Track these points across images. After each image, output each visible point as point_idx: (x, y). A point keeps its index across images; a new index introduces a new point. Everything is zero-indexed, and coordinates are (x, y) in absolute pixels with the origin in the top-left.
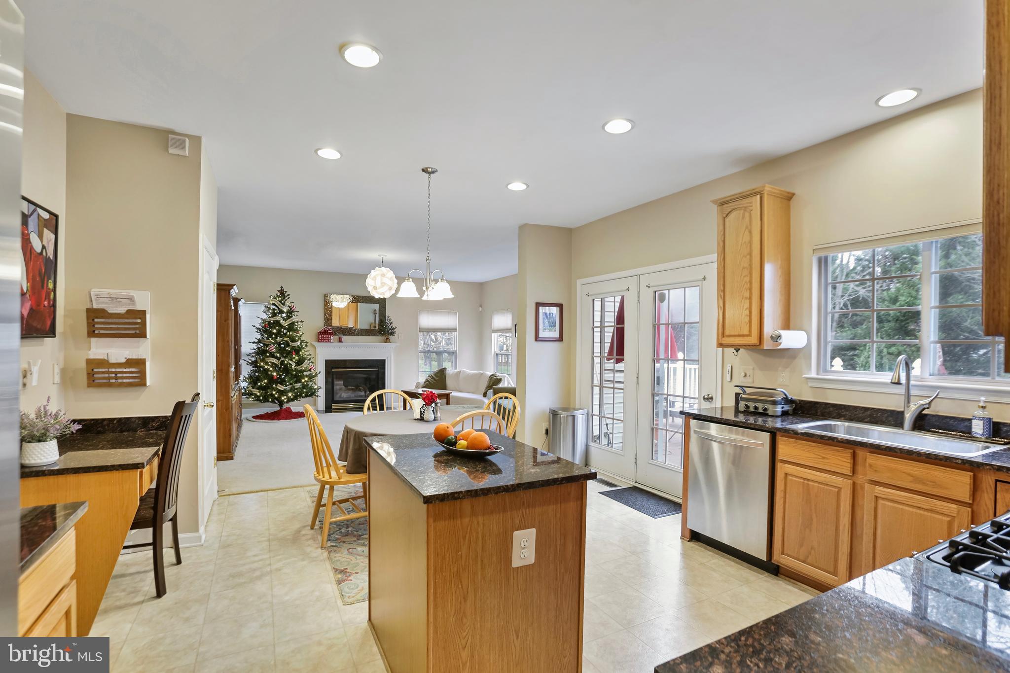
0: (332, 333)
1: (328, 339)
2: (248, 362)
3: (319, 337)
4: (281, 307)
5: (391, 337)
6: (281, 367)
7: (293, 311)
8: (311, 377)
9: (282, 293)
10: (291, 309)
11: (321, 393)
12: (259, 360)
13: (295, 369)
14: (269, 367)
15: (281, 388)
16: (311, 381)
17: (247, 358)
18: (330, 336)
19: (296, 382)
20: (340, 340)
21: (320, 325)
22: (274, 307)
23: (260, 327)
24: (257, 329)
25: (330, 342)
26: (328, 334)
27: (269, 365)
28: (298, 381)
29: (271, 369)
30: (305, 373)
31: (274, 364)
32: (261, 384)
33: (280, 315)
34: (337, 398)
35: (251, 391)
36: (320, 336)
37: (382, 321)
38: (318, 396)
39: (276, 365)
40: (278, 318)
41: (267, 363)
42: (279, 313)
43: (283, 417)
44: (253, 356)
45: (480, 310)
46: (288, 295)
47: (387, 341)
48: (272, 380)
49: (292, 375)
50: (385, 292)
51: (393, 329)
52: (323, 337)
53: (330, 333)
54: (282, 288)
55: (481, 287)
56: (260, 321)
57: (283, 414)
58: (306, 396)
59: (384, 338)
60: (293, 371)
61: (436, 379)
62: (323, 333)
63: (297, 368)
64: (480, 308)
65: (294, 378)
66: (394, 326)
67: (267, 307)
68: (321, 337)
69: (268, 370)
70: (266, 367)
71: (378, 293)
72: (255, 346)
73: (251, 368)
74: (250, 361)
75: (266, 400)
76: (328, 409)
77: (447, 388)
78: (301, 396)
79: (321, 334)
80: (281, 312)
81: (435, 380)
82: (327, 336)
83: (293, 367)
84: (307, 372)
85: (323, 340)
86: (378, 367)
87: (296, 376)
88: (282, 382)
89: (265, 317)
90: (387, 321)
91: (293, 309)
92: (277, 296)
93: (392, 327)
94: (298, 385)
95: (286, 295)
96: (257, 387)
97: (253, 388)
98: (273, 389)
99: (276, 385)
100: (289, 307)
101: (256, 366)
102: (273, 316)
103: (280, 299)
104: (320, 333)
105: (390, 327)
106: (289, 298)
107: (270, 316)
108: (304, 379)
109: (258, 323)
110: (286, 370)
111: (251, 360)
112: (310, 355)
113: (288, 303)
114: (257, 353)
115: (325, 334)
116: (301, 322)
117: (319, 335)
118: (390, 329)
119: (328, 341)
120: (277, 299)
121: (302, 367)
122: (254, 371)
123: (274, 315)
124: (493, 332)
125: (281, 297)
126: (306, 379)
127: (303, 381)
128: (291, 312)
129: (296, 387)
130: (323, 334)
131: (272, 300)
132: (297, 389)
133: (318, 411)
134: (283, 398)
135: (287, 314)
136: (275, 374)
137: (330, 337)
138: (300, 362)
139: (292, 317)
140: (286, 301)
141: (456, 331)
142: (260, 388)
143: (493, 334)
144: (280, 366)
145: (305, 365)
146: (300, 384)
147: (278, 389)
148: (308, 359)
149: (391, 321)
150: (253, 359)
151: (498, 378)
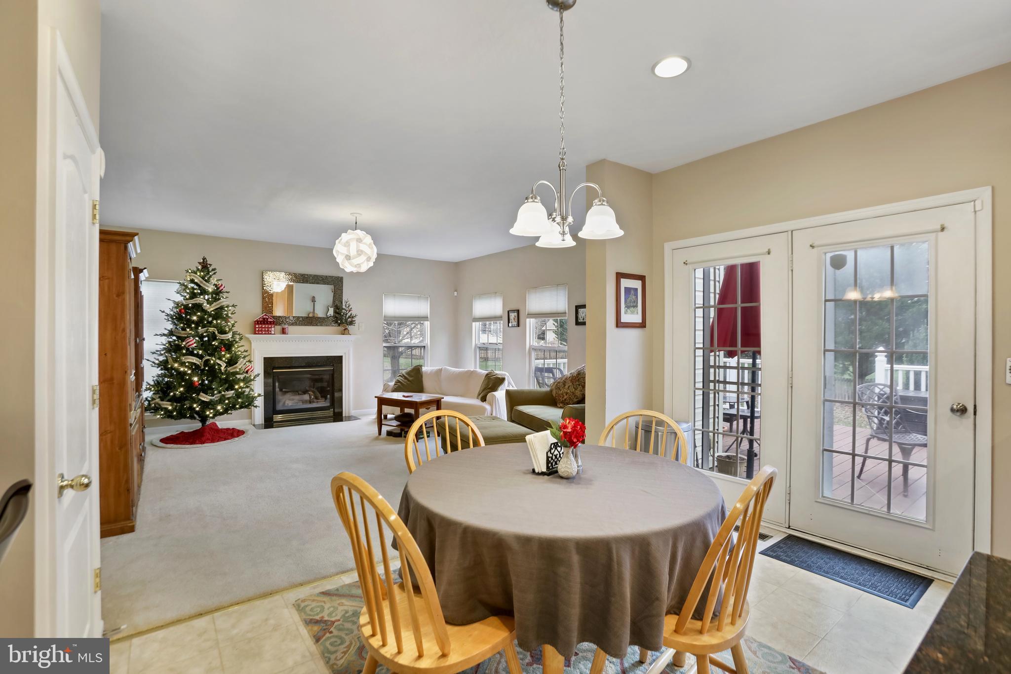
0: (274, 322)
1: (268, 331)
2: (154, 362)
3: (255, 328)
4: (204, 284)
5: (350, 328)
6: (204, 370)
7: (220, 292)
8: (247, 381)
9: (205, 266)
10: (218, 288)
11: (260, 402)
12: (170, 360)
13: (226, 370)
14: (186, 369)
15: (205, 398)
16: (247, 387)
17: (152, 358)
18: (270, 326)
19: (227, 390)
20: (284, 332)
21: (257, 312)
22: (192, 285)
23: (172, 313)
24: (168, 315)
25: (271, 334)
26: (267, 324)
27: (186, 367)
28: (231, 387)
29: (189, 372)
30: (238, 376)
31: (195, 364)
32: (175, 394)
33: (202, 297)
34: (279, 407)
35: (159, 405)
36: (257, 326)
37: (338, 309)
38: (256, 407)
39: (197, 366)
40: (200, 300)
41: (183, 364)
42: (201, 294)
43: (208, 439)
44: (161, 355)
45: (456, 295)
46: (213, 270)
47: (345, 332)
48: (190, 386)
49: (220, 379)
51: (353, 317)
52: (262, 327)
53: (270, 322)
54: (204, 259)
55: (456, 267)
56: (172, 305)
57: (208, 435)
58: (241, 407)
59: (341, 328)
60: (222, 374)
61: (411, 379)
62: (261, 322)
63: (229, 369)
64: (456, 293)
65: (225, 384)
66: (353, 312)
67: (183, 285)
68: (259, 328)
69: (185, 373)
70: (182, 369)
71: (351, 265)
72: (164, 340)
73: (159, 371)
74: (157, 362)
75: (181, 415)
76: (269, 423)
77: (424, 391)
78: (233, 408)
79: (258, 324)
80: (204, 292)
81: (409, 380)
82: (267, 326)
83: (222, 368)
84: (242, 374)
85: (261, 331)
86: (333, 365)
87: (226, 381)
88: (207, 390)
89: (179, 298)
90: (344, 307)
91: (221, 289)
92: (198, 269)
93: (351, 314)
94: (231, 393)
95: (210, 269)
96: (168, 398)
97: (162, 400)
98: (194, 400)
99: (198, 395)
100: (215, 285)
101: (166, 368)
102: (191, 298)
103: (202, 274)
104: (257, 322)
105: (349, 314)
106: (214, 274)
107: (187, 297)
108: (238, 383)
109: (169, 307)
110: (212, 372)
111: (158, 360)
112: (246, 351)
113: (214, 280)
114: (168, 350)
115: (264, 324)
116: (233, 306)
117: (255, 324)
118: (349, 317)
119: (268, 332)
120: (198, 274)
121: (236, 368)
122: (164, 376)
123: (193, 295)
124: (473, 321)
125: (203, 272)
126: (242, 384)
127: (237, 387)
128: (218, 293)
129: (227, 396)
130: (261, 324)
131: (190, 276)
132: (228, 399)
133: (254, 425)
134: (208, 413)
135: (212, 296)
136: (196, 379)
137: (271, 328)
138: (232, 362)
139: (219, 299)
140: (210, 277)
141: (428, 320)
142: (174, 400)
143: (474, 324)
144: (202, 367)
145: (240, 365)
146: (233, 392)
147: (200, 400)
148: (243, 356)
149: (350, 308)
150: (161, 358)
151: (499, 378)
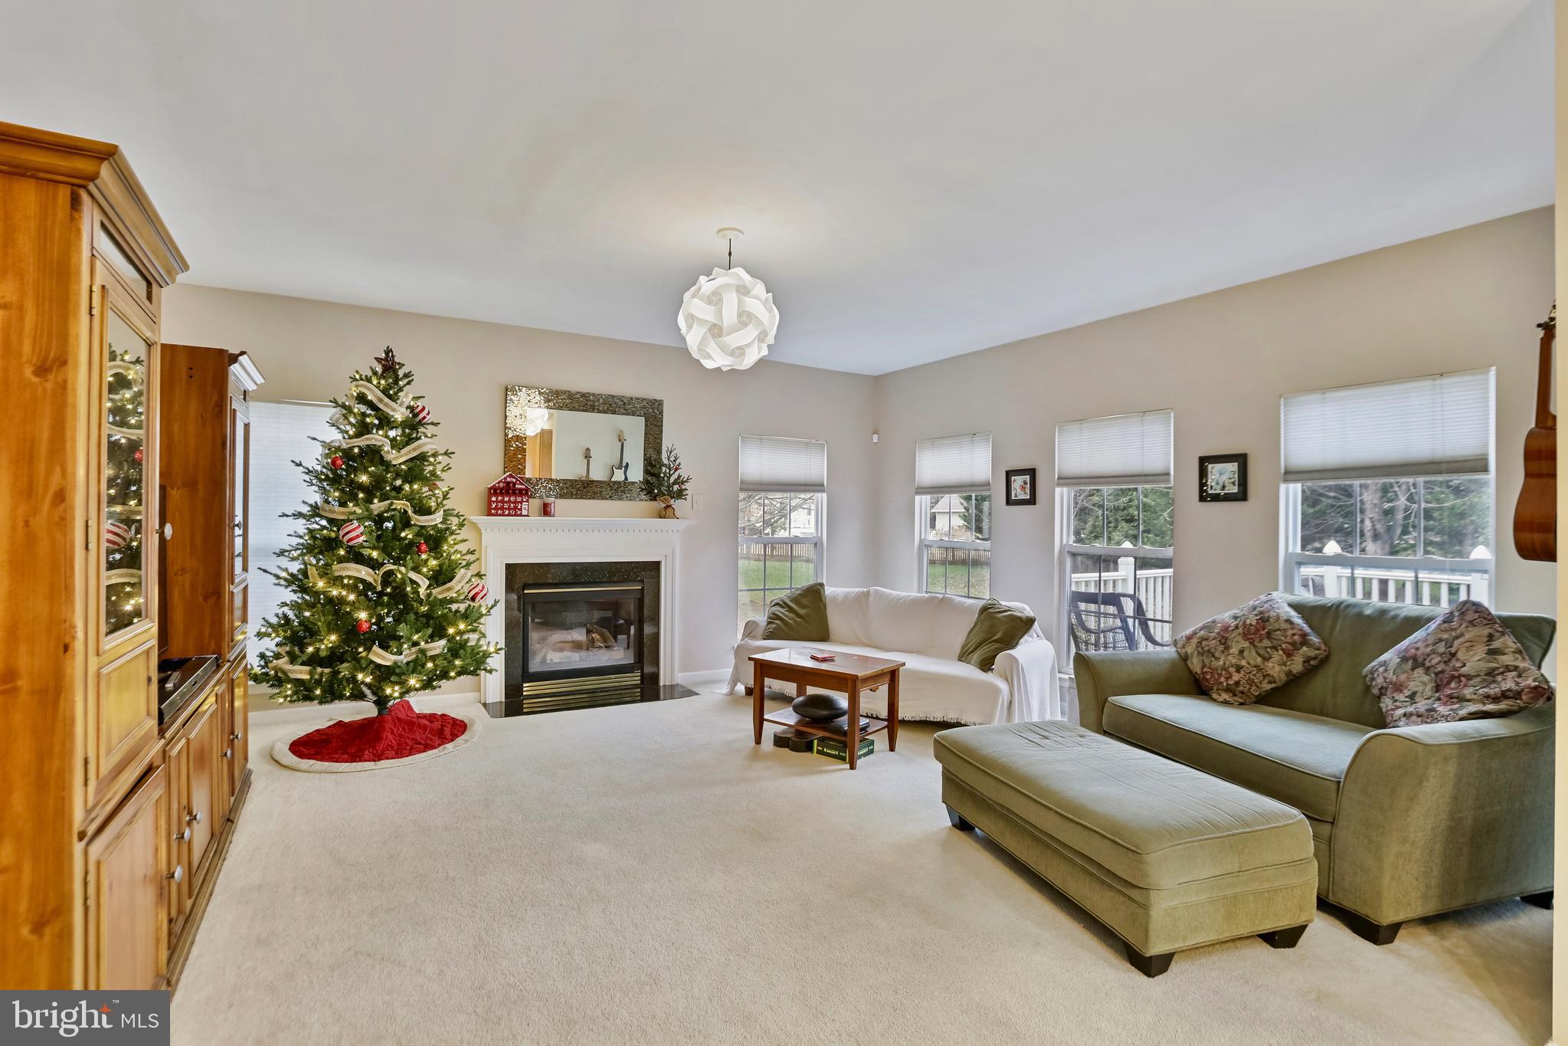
0: (527, 490)
1: (515, 508)
2: (278, 577)
3: (490, 502)
4: (386, 405)
5: (677, 504)
6: (381, 594)
7: (421, 423)
8: (471, 616)
9: (389, 366)
10: (415, 415)
11: (497, 662)
12: (312, 572)
13: (429, 595)
14: (344, 593)
15: (381, 657)
16: (474, 631)
17: (273, 564)
18: (519, 499)
19: (432, 638)
20: (546, 511)
21: (494, 471)
22: (363, 408)
23: (319, 468)
24: (309, 472)
25: (521, 515)
26: (514, 494)
27: (344, 586)
28: (439, 633)
29: (352, 597)
30: (454, 607)
31: (363, 581)
32: (318, 650)
33: (381, 432)
34: (535, 666)
35: (285, 673)
36: (494, 499)
37: (652, 465)
38: (490, 672)
39: (368, 586)
40: (377, 438)
41: (337, 580)
42: (380, 427)
43: (390, 747)
44: (293, 559)
45: (875, 440)
46: (406, 376)
47: (666, 513)
48: (352, 634)
49: (416, 613)
50: (748, 345)
51: (683, 483)
52: (503, 502)
53: (521, 490)
54: (388, 351)
55: (878, 385)
56: (318, 451)
57: (390, 737)
58: (459, 674)
59: (659, 505)
60: (421, 602)
61: (802, 612)
62: (501, 489)
63: (434, 591)
64: (875, 437)
65: (427, 625)
66: (683, 473)
67: (344, 406)
68: (497, 502)
69: (341, 601)
70: (335, 592)
71: (724, 349)
72: (301, 526)
73: (289, 595)
74: (284, 574)
75: (332, 694)
76: (513, 705)
77: (831, 637)
78: (444, 675)
79: (496, 494)
80: (385, 422)
81: (798, 615)
82: (512, 499)
83: (422, 591)
84: (462, 602)
85: (502, 508)
86: (642, 581)
87: (428, 616)
88: (386, 639)
89: (334, 436)
90: (665, 461)
91: (421, 416)
92: (375, 373)
93: (679, 477)
94: (439, 646)
95: (401, 373)
96: (304, 658)
97: (292, 661)
98: (359, 664)
99: (369, 649)
100: (411, 408)
101: (303, 589)
102: (358, 435)
103: (383, 382)
104: (494, 491)
105: (675, 476)
106: (409, 383)
107: (351, 433)
108: (454, 624)
109: (314, 457)
110: (398, 597)
111: (286, 570)
112: (472, 553)
113: (406, 397)
114: (310, 549)
115: (508, 494)
116: (446, 453)
117: (490, 495)
118: (675, 483)
119: (516, 512)
120: (375, 382)
121: (449, 589)
122: (296, 607)
123: (363, 429)
124: (917, 493)
125: (384, 378)
126: (462, 626)
127: (451, 631)
128: (414, 424)
129: (430, 654)
130: (501, 494)
131: (357, 386)
132: (433, 658)
133: (485, 705)
134: (388, 691)
135: (404, 431)
136: (363, 615)
137: (521, 502)
138: (441, 577)
139: (418, 439)
140: (401, 390)
141: (824, 491)
142: (314, 661)
143: (918, 498)
144: (379, 588)
145: (460, 584)
146: (443, 642)
147: (372, 662)
148: (464, 563)
149: (677, 463)
150: (295, 567)
151: (1020, 618)
